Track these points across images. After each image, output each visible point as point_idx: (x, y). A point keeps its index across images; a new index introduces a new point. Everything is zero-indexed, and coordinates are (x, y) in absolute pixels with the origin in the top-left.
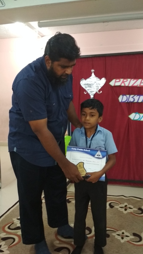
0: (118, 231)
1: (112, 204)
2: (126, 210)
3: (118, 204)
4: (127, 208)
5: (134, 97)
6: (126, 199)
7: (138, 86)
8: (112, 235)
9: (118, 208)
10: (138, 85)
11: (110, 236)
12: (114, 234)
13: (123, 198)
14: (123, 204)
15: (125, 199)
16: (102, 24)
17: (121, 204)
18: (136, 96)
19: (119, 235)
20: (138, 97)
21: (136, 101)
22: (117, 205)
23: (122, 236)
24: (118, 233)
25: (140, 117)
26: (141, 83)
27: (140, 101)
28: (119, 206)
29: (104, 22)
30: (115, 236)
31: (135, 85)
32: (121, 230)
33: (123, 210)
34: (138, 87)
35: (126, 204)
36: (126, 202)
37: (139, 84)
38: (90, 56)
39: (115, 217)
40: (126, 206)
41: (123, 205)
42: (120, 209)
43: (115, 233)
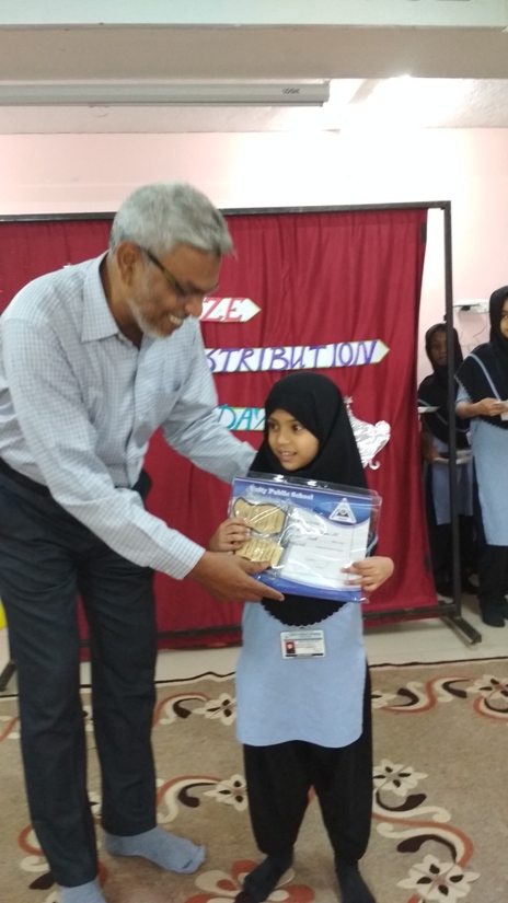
0: (219, 780)
1: (182, 705)
2: (228, 713)
3: (201, 703)
4: (231, 707)
5: (212, 356)
6: (223, 682)
7: (222, 320)
8: (206, 797)
9: (203, 715)
10: (221, 317)
11: (201, 800)
12: (211, 793)
13: (213, 681)
14: (217, 698)
15: (217, 684)
16: (86, 110)
17: (209, 699)
18: (219, 351)
19: (226, 792)
20: (225, 354)
21: (219, 369)
22: (198, 707)
23: (237, 791)
24: (222, 786)
25: (235, 420)
26: (230, 310)
27: (231, 368)
28: (203, 706)
29: (92, 104)
30: (214, 798)
31: (214, 316)
32: (228, 778)
33: (220, 714)
34: (223, 323)
35: (224, 697)
36: (223, 692)
37: (224, 314)
38: (57, 219)
39: (203, 741)
40: (226, 702)
41: (218, 703)
42: (210, 715)
43: (214, 789)
